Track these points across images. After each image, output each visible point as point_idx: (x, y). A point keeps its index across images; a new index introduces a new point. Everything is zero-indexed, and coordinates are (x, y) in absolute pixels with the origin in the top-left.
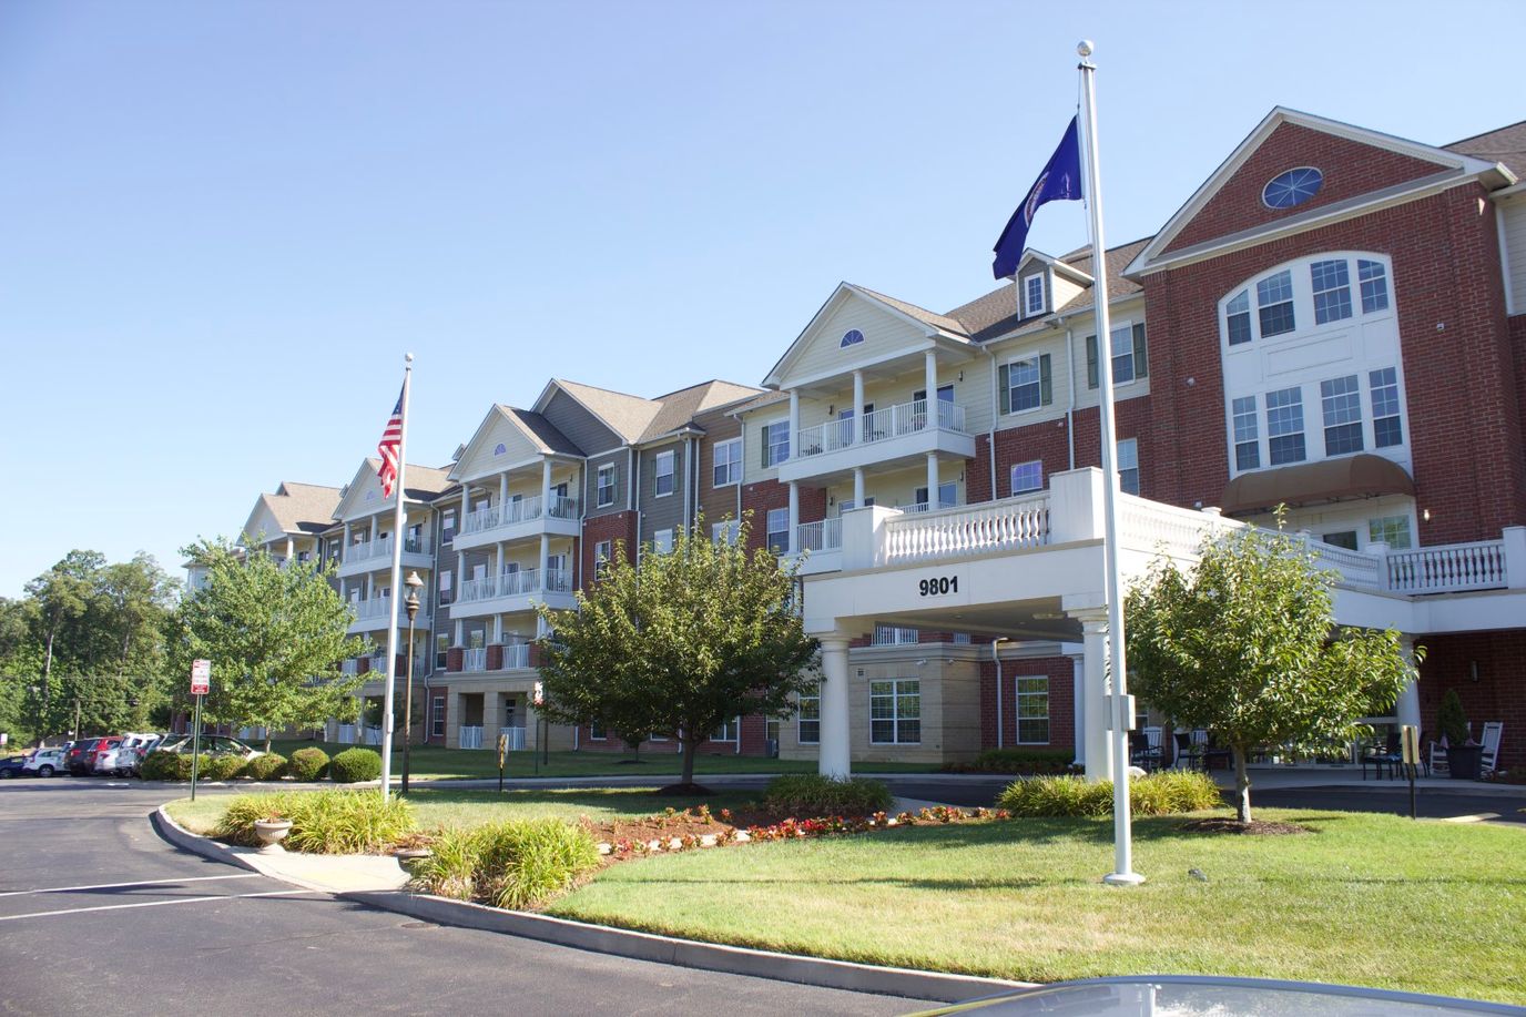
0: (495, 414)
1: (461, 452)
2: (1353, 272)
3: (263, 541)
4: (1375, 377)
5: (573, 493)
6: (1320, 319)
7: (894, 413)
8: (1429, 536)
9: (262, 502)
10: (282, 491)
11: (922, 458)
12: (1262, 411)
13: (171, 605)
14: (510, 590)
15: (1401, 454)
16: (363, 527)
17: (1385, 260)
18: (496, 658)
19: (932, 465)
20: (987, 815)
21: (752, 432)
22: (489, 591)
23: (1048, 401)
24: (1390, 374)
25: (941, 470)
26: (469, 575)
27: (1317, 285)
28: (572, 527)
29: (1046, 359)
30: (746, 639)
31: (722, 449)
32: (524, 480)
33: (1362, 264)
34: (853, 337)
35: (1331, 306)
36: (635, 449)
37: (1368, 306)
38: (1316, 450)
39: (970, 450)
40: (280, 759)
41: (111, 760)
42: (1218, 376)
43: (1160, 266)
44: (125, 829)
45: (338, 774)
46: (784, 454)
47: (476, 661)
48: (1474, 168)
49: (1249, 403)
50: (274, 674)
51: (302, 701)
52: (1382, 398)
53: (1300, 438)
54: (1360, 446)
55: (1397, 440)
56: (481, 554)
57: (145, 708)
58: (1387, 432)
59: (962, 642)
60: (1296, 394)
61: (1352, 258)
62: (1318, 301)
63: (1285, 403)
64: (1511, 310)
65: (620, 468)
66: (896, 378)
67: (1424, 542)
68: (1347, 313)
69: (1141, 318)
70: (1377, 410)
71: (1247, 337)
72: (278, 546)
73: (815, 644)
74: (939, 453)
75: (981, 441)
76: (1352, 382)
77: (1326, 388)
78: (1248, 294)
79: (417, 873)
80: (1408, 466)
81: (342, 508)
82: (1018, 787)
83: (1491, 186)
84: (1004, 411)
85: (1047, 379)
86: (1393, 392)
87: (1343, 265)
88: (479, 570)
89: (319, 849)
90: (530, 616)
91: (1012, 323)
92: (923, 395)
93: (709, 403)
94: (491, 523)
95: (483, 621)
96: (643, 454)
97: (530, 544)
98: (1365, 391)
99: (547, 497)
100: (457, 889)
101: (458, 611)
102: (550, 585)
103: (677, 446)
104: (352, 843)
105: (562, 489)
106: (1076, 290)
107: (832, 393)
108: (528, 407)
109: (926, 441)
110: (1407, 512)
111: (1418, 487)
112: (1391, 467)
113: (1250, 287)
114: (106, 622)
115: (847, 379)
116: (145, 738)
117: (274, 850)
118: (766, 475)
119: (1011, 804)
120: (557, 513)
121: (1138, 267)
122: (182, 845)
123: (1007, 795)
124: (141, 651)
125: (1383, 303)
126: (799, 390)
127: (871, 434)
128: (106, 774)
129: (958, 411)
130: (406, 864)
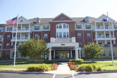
7: (25, 28)
11: (28, 33)
12: (59, 33)
17: (68, 25)
23: (39, 30)
24: (68, 33)
29: (39, 26)
31: (1, 28)
34: (22, 21)
35: (64, 27)
42: (56, 30)
49: (58, 33)
53: (62, 36)
54: (66, 37)
58: (68, 36)
61: (66, 24)
63: (61, 33)
64: (75, 30)
71: (58, 28)
74: (30, 33)
75: (33, 32)
76: (66, 33)
77: (64, 33)
78: (58, 25)
84: (35, 30)
85: (39, 28)
91: (35, 23)
92: (28, 27)
106: (40, 21)
113: (59, 25)
118: (8, 32)
121: (50, 21)
127: (22, 30)
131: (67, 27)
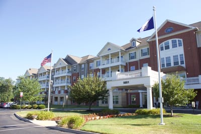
0: (60, 59)
1: (55, 64)
2: (177, 41)
3: (27, 76)
4: (180, 55)
5: (70, 70)
6: (173, 47)
7: (115, 59)
8: (188, 76)
9: (27, 71)
10: (30, 69)
11: (119, 66)
12: (165, 59)
13: (14, 84)
14: (61, 83)
15: (184, 65)
16: (41, 74)
17: (182, 40)
18: (59, 92)
19: (120, 66)
20: (134, 114)
21: (95, 62)
22: (59, 83)
23: (136, 58)
24: (182, 55)
25: (121, 67)
26: (56, 81)
27: (172, 43)
28: (70, 74)
29: (135, 53)
30: (99, 90)
31: (91, 64)
32: (64, 68)
33: (179, 40)
34: (109, 49)
35: (174, 46)
36: (79, 64)
37: (179, 46)
38: (172, 65)
39: (125, 65)
40: (31, 106)
41: (6, 106)
43: (151, 40)
44: (11, 116)
45: (39, 108)
46: (100, 65)
47: (57, 93)
48: (193, 28)
50: (30, 94)
51: (34, 98)
52: (181, 58)
53: (170, 63)
54: (178, 64)
55: (183, 63)
56: (57, 78)
57: (10, 99)
58: (182, 62)
59: (124, 90)
60: (170, 57)
61: (177, 39)
62: (173, 45)
63: (168, 57)
64: (198, 46)
65: (77, 67)
66: (115, 55)
67: (187, 77)
68: (176, 47)
69: (148, 47)
70: (181, 59)
71: (163, 50)
72: (30, 77)
73: (108, 90)
74: (121, 65)
75: (127, 63)
76: (177, 56)
77: (174, 57)
79: (58, 123)
80: (185, 67)
81: (38, 72)
82: (138, 110)
83: (196, 30)
84: (130, 59)
85: (135, 55)
86: (183, 57)
87: (176, 41)
88: (57, 80)
89: (41, 120)
90: (64, 86)
91: (131, 48)
92: (119, 57)
93: (89, 58)
94: (59, 74)
95: (58, 87)
96: (80, 65)
97: (64, 77)
98: (179, 57)
99: (67, 71)
100: (65, 126)
101: (54, 86)
102: (67, 82)
103: (85, 64)
104: (46, 119)
105: (69, 69)
106: (139, 43)
107: (106, 57)
108: (64, 58)
109: (119, 63)
110: (185, 73)
111: (186, 70)
112: (183, 67)
113: (163, 43)
114: (4, 87)
115: (108, 55)
116: (11, 103)
117: (35, 120)
118: (97, 68)
119: (137, 113)
120: (68, 73)
121: (148, 40)
122: (20, 119)
123: (136, 111)
124: (9, 91)
125: (181, 45)
126: (102, 56)
127: (111, 62)
128: (5, 108)
129: (123, 59)
130: (57, 122)
131: (180, 45)
